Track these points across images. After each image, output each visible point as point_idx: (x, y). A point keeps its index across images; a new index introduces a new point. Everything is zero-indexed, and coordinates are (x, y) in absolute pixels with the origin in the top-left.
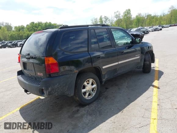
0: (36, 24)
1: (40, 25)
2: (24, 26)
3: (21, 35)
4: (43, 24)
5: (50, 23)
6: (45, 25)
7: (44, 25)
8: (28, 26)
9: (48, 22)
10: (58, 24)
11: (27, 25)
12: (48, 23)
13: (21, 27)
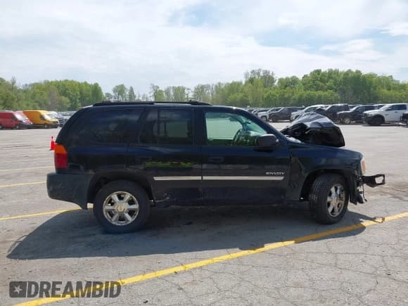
0: (324, 74)
1: (333, 76)
2: (297, 78)
3: (286, 96)
4: (341, 73)
5: (358, 72)
6: (344, 78)
7: (342, 75)
8: (305, 79)
9: (354, 70)
10: (379, 75)
11: (305, 76)
12: (352, 72)
13: (291, 80)
